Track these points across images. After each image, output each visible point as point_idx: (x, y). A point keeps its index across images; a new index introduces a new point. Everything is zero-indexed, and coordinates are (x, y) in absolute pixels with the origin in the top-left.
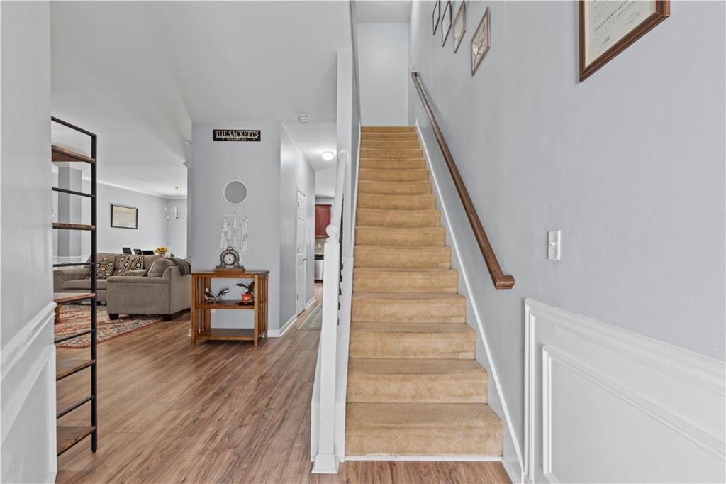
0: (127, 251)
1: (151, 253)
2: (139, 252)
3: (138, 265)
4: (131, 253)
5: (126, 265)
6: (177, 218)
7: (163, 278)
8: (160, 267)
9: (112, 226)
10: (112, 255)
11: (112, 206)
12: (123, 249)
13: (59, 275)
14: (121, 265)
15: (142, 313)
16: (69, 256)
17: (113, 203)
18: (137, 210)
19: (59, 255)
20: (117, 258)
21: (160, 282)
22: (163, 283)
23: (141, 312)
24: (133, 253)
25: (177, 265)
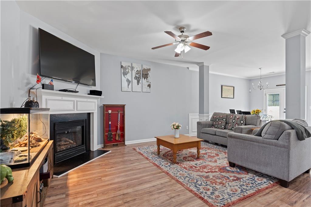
0: (232, 111)
1: (248, 113)
2: (240, 112)
3: (242, 122)
4: (235, 113)
5: (234, 121)
6: (261, 89)
7: (280, 142)
8: (277, 130)
9: (222, 97)
10: (225, 114)
11: (222, 86)
12: (230, 110)
13: (199, 124)
14: (231, 121)
15: (257, 170)
16: (204, 114)
17: (222, 84)
18: (234, 87)
19: (199, 113)
20: (227, 115)
21: (276, 145)
22: (281, 146)
23: (256, 168)
24: (236, 113)
25: (293, 129)
